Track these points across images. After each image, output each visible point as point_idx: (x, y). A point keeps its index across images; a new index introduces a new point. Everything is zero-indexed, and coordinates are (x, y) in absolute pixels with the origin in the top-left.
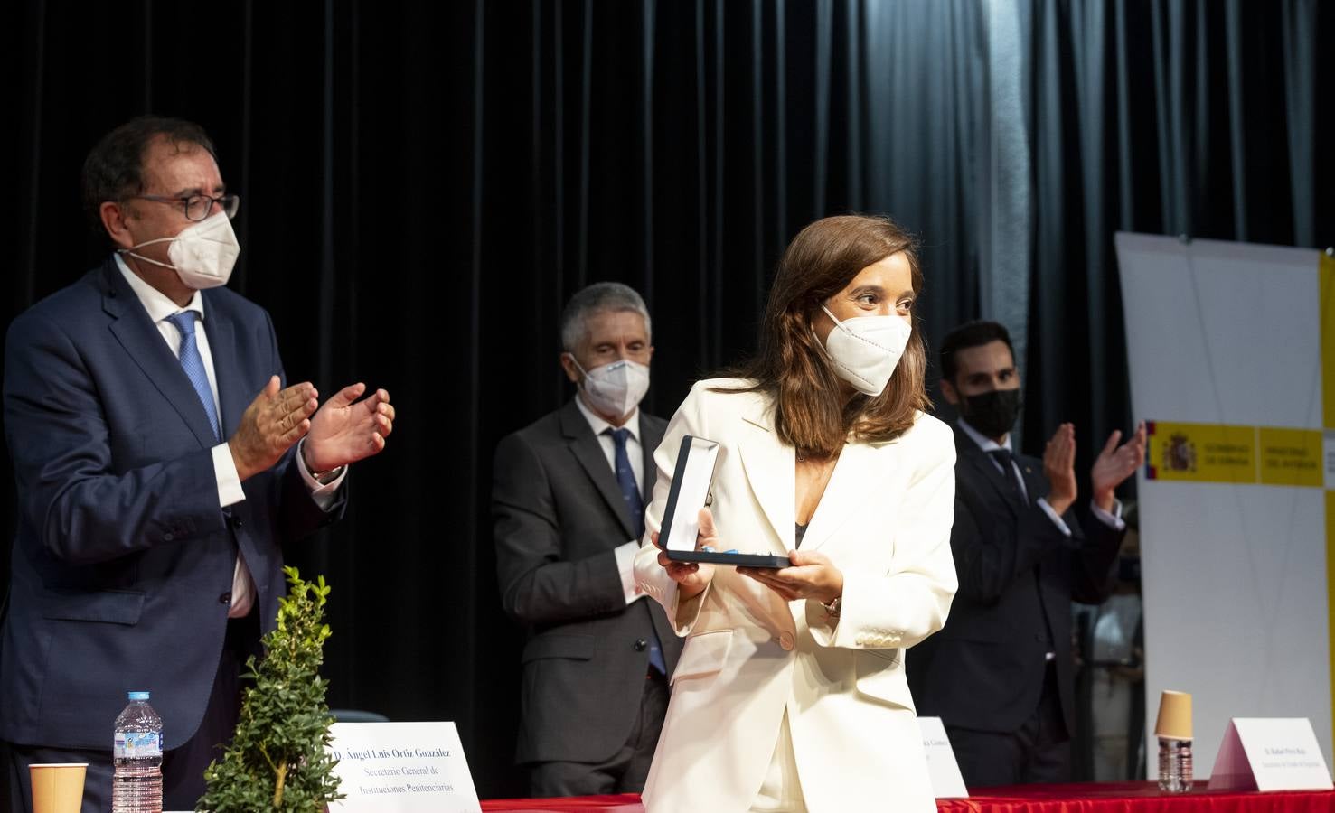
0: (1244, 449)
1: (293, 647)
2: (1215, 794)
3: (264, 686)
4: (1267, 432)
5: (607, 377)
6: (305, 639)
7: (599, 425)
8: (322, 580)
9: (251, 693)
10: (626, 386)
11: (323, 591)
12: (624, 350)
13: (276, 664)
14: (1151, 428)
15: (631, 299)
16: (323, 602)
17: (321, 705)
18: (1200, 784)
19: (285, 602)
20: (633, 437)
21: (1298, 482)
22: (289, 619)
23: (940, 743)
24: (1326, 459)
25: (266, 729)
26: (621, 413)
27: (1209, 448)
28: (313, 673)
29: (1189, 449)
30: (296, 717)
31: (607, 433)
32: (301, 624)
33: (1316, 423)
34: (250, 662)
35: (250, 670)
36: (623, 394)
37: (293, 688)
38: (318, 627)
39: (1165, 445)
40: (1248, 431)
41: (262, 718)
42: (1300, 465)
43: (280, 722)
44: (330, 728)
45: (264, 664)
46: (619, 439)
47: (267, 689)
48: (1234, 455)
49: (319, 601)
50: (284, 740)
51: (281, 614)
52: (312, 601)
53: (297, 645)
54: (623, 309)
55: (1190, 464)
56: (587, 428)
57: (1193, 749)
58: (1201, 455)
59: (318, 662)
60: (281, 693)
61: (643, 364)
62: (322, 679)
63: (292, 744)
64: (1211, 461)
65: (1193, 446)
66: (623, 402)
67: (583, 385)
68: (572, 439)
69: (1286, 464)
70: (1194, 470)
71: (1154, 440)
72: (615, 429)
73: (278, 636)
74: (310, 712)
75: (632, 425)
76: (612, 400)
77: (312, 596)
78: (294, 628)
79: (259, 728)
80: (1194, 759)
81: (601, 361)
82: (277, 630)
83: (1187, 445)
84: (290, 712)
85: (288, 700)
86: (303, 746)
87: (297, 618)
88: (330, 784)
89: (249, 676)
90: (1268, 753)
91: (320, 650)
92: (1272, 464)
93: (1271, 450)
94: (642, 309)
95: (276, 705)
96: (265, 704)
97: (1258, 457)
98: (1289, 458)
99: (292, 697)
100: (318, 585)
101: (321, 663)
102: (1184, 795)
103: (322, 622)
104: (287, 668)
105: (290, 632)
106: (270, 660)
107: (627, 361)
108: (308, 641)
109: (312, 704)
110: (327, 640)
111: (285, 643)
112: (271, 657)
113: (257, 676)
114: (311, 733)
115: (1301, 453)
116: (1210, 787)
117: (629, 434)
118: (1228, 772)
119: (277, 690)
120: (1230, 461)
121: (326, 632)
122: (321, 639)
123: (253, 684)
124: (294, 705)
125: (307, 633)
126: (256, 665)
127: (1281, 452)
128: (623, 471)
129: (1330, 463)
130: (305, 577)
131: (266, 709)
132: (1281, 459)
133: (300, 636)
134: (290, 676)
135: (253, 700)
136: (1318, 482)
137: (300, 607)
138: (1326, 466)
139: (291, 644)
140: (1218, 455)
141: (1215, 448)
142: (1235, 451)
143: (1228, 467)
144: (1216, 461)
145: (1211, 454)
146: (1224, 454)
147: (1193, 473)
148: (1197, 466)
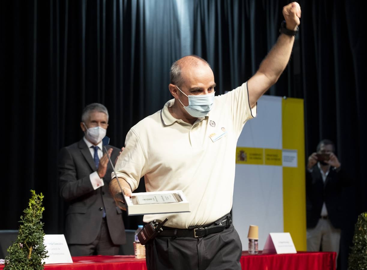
0: (260, 155)
1: (34, 213)
2: (264, 255)
3: (26, 225)
4: (267, 150)
5: (93, 131)
6: (38, 211)
7: (89, 145)
8: (41, 194)
9: (22, 227)
10: (99, 134)
11: (42, 197)
12: (99, 124)
13: (29, 218)
15: (104, 109)
16: (42, 200)
17: (41, 230)
18: (260, 252)
19: (31, 200)
20: (100, 149)
21: (275, 164)
22: (32, 205)
24: (283, 158)
25: (26, 237)
26: (96, 142)
27: (250, 154)
28: (40, 221)
30: (35, 234)
31: (92, 147)
32: (36, 207)
33: (280, 147)
34: (21, 217)
35: (21, 220)
36: (98, 136)
37: (34, 225)
38: (41, 207)
39: (238, 153)
40: (261, 149)
41: (25, 234)
42: (276, 160)
43: (31, 235)
44: (43, 236)
45: (26, 218)
46: (96, 149)
47: (27, 225)
48: (258, 157)
49: (41, 200)
50: (33, 240)
51: (30, 204)
52: (39, 200)
53: (35, 213)
54: (101, 112)
55: (245, 159)
56: (86, 146)
57: (259, 242)
58: (248, 156)
59: (41, 218)
60: (31, 226)
61: (105, 128)
62: (42, 223)
63: (34, 241)
64: (251, 158)
65: (246, 154)
66: (97, 139)
67: (86, 133)
68: (81, 149)
69: (272, 159)
72: (94, 146)
73: (29, 210)
74: (39, 232)
75: (100, 145)
76: (94, 138)
77: (39, 198)
78: (34, 208)
79: (25, 237)
80: (259, 245)
81: (92, 126)
82: (29, 208)
83: (244, 154)
84: (34, 232)
85: (33, 229)
86: (37, 242)
87: (35, 205)
88: (45, 253)
89: (22, 221)
90: (280, 243)
91: (42, 214)
92: (268, 159)
93: (268, 155)
94: (107, 112)
95: (30, 230)
96: (26, 230)
97: (264, 157)
98: (273, 157)
99: (34, 228)
100: (40, 195)
101: (42, 218)
102: (256, 255)
103: (42, 206)
104: (32, 219)
105: (33, 209)
106: (27, 217)
107: (100, 127)
108: (38, 212)
109: (39, 230)
110: (44, 211)
111: (31, 212)
112: (28, 216)
113: (24, 222)
114: (39, 238)
115: (276, 156)
116: (263, 253)
117: (99, 148)
118: (268, 249)
119: (30, 226)
120: (256, 158)
121: (43, 209)
122: (42, 211)
123: (23, 224)
124: (35, 230)
125: (38, 209)
126: (23, 219)
127: (271, 155)
128: (96, 158)
130: (37, 193)
131: (27, 231)
132: (270, 157)
133: (36, 210)
134: (34, 222)
135: (22, 229)
136: (281, 164)
137: (36, 202)
138: (283, 160)
139: (33, 212)
140: (253, 156)
141: (252, 154)
142: (258, 155)
143: (256, 160)
144: (253, 158)
145: (251, 156)
146: (255, 156)
147: (246, 162)
148: (247, 160)
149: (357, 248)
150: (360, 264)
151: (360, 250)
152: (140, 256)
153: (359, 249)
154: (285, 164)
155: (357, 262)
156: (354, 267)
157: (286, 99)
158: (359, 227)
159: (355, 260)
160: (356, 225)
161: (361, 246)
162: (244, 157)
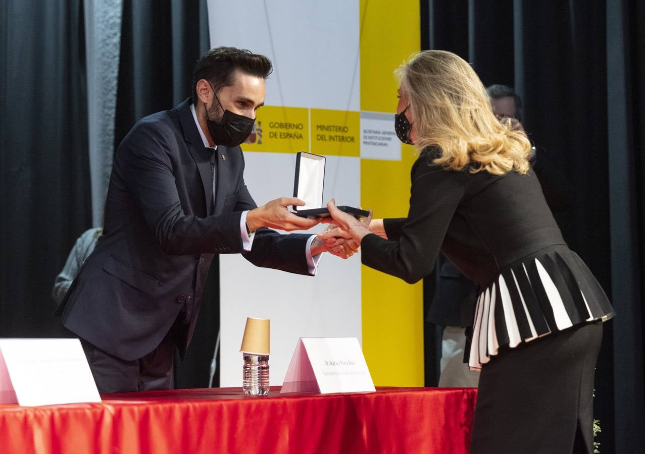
0: (299, 126)
2: (286, 397)
4: (316, 112)
18: (276, 389)
21: (339, 153)
24: (362, 134)
27: (272, 125)
29: (258, 126)
33: (355, 107)
40: (303, 111)
42: (342, 139)
48: (292, 131)
55: (258, 137)
57: (270, 362)
58: (266, 130)
65: (259, 123)
69: (332, 138)
70: (260, 142)
80: (271, 370)
83: (256, 122)
90: (327, 364)
92: (322, 138)
93: (321, 127)
97: (310, 132)
98: (333, 134)
115: (343, 129)
116: (283, 391)
118: (296, 380)
120: (289, 136)
127: (328, 128)
129: (365, 137)
132: (327, 134)
136: (357, 153)
138: (362, 140)
140: (280, 130)
141: (277, 125)
142: (292, 128)
143: (287, 140)
144: (278, 136)
145: (274, 130)
146: (284, 131)
147: (259, 145)
148: (262, 140)
154: (368, 152)
162: (256, 132)
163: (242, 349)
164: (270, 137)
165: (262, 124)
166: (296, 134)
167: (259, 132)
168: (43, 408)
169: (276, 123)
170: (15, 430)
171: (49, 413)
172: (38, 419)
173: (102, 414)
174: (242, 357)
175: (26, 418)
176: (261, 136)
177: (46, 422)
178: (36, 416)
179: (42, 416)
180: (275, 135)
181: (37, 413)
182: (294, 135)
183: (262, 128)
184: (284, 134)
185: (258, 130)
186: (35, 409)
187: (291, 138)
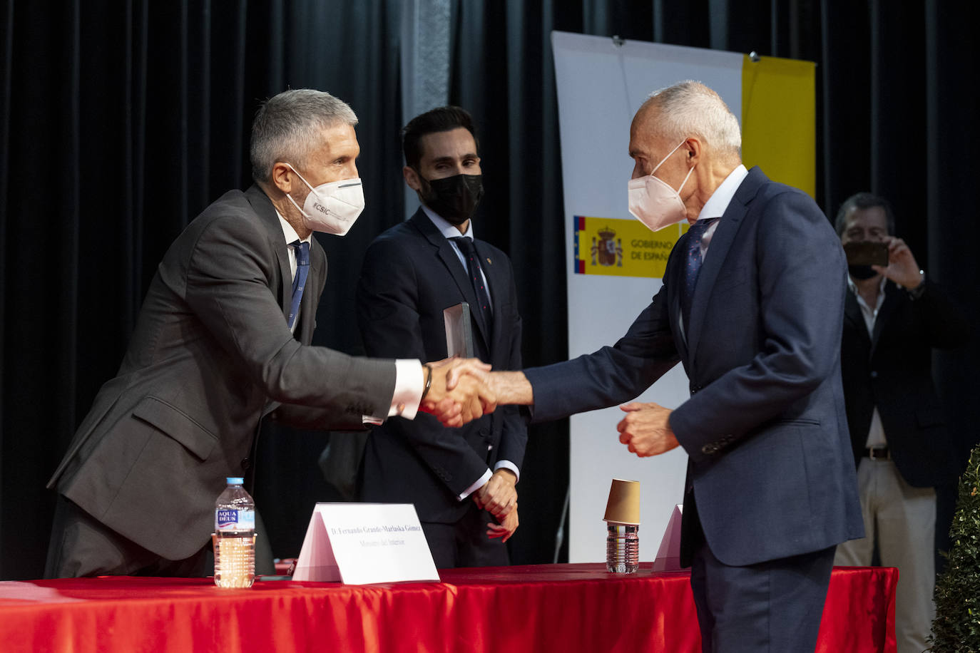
14: (580, 223)
18: (645, 566)
23: (414, 529)
27: (635, 244)
29: (616, 245)
39: (594, 239)
48: (659, 252)
55: (617, 258)
58: (627, 249)
64: (636, 256)
65: (619, 241)
70: (620, 265)
71: (582, 234)
83: (615, 240)
116: (654, 569)
120: (655, 256)
140: (643, 250)
141: (641, 244)
142: (660, 248)
143: (652, 262)
144: (642, 257)
145: (637, 250)
146: (649, 250)
147: (619, 268)
148: (623, 261)
149: (964, 554)
150: (972, 606)
151: (973, 562)
152: (231, 578)
153: (971, 557)
155: (963, 602)
156: (952, 618)
157: (755, 60)
158: (972, 487)
159: (954, 594)
160: (963, 481)
161: (975, 549)
162: (615, 252)
163: (607, 517)
164: (633, 258)
165: (622, 241)
166: (664, 255)
167: (618, 251)
168: (373, 587)
169: (639, 241)
170: (340, 614)
171: (380, 593)
172: (368, 601)
173: (444, 594)
174: (606, 527)
175: (353, 598)
176: (621, 256)
177: (376, 605)
178: (364, 597)
179: (373, 598)
180: (638, 256)
181: (366, 593)
182: (662, 255)
183: (623, 247)
184: (649, 254)
185: (617, 249)
186: (363, 588)
187: (658, 260)
